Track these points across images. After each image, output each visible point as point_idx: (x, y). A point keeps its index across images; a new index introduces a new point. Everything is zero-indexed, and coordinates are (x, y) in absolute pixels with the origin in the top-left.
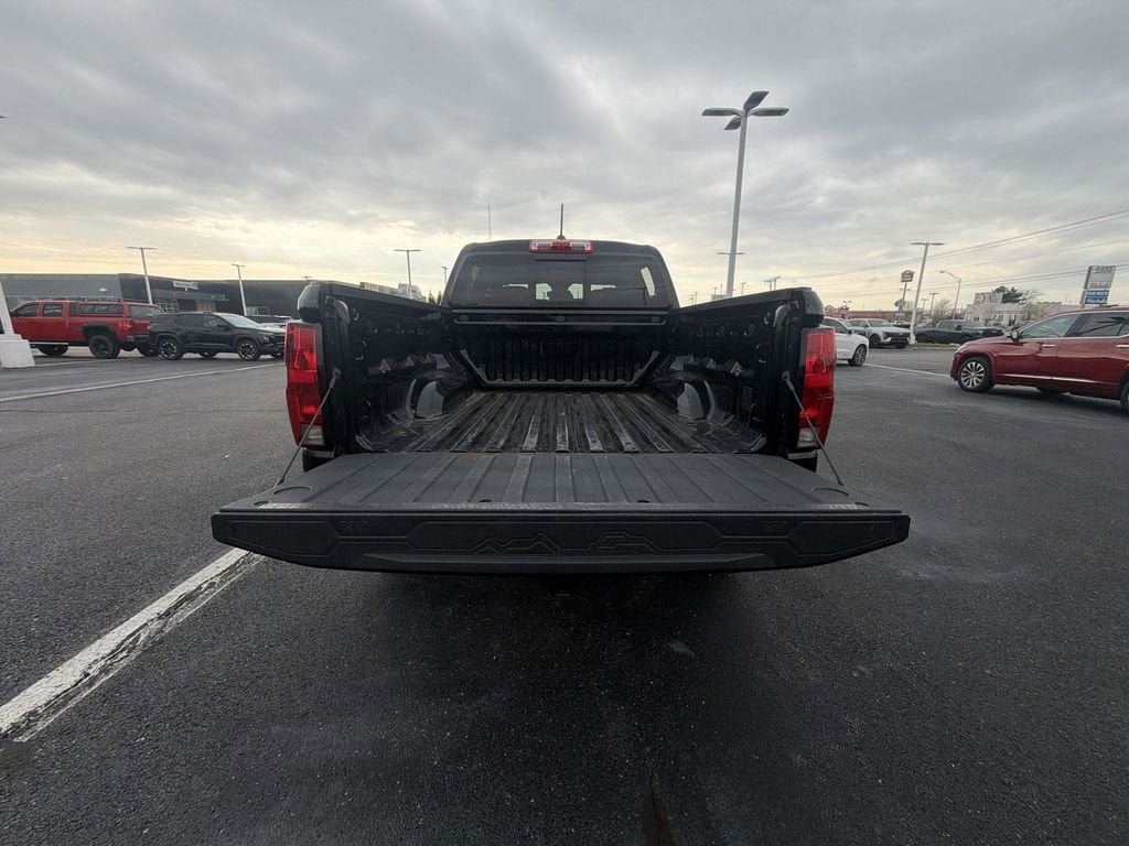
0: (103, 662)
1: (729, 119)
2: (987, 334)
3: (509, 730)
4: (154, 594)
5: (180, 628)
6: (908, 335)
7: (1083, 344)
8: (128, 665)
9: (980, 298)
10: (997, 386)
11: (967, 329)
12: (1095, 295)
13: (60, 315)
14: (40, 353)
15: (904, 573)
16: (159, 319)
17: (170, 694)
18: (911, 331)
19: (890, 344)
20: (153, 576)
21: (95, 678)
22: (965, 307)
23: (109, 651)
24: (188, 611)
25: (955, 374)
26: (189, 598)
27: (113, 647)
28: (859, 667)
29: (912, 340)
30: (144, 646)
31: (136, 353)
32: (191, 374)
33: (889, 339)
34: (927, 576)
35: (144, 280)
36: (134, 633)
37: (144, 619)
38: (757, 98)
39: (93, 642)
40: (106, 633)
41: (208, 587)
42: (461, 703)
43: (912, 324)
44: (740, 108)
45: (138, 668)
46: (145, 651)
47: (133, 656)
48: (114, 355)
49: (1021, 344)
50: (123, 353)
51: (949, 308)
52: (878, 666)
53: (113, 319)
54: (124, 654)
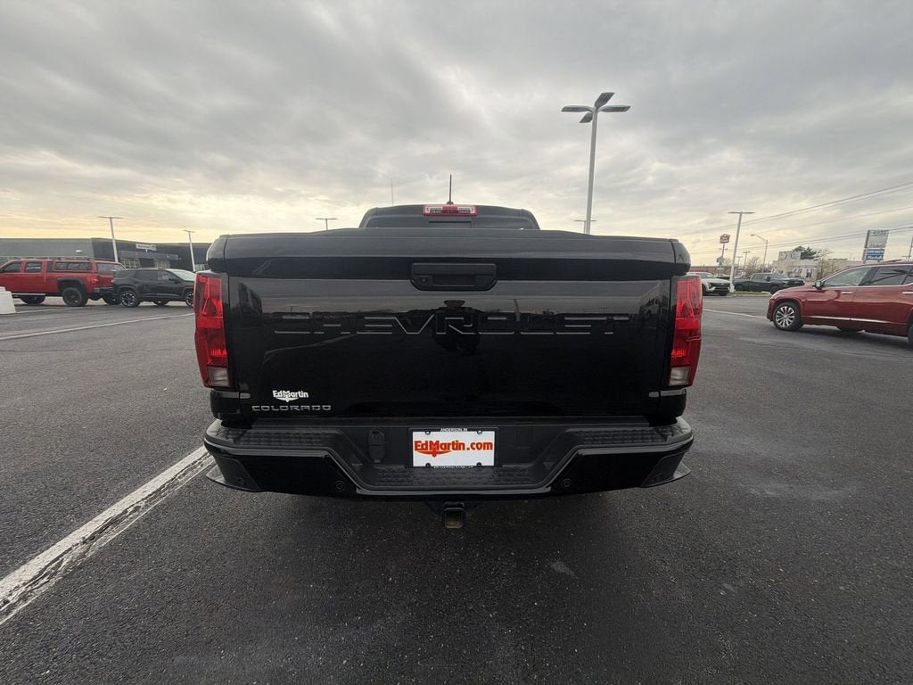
0: (23, 589)
1: (583, 114)
2: (792, 284)
3: (403, 656)
4: (83, 518)
5: (102, 552)
6: (729, 285)
7: (874, 291)
8: (46, 592)
9: (783, 256)
10: (805, 326)
11: (775, 280)
12: (873, 252)
13: (38, 271)
14: (22, 303)
15: (753, 491)
16: (122, 274)
17: (81, 622)
18: (730, 281)
19: (714, 292)
20: (85, 501)
21: (14, 606)
22: (771, 263)
23: (31, 577)
24: (112, 535)
25: (771, 316)
26: (114, 522)
27: (36, 572)
28: (725, 585)
29: (732, 289)
30: (66, 571)
31: (101, 302)
32: (145, 319)
33: (713, 288)
34: (772, 493)
35: (112, 243)
36: (57, 558)
37: (70, 544)
38: (605, 98)
39: (18, 568)
40: (31, 558)
41: (134, 511)
42: (358, 628)
43: (731, 276)
44: (592, 105)
45: (57, 595)
46: (64, 577)
47: (53, 581)
48: (83, 304)
49: (824, 292)
50: (90, 302)
51: (759, 264)
52: (742, 583)
53: (85, 274)
54: (45, 580)
